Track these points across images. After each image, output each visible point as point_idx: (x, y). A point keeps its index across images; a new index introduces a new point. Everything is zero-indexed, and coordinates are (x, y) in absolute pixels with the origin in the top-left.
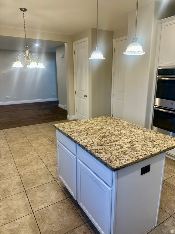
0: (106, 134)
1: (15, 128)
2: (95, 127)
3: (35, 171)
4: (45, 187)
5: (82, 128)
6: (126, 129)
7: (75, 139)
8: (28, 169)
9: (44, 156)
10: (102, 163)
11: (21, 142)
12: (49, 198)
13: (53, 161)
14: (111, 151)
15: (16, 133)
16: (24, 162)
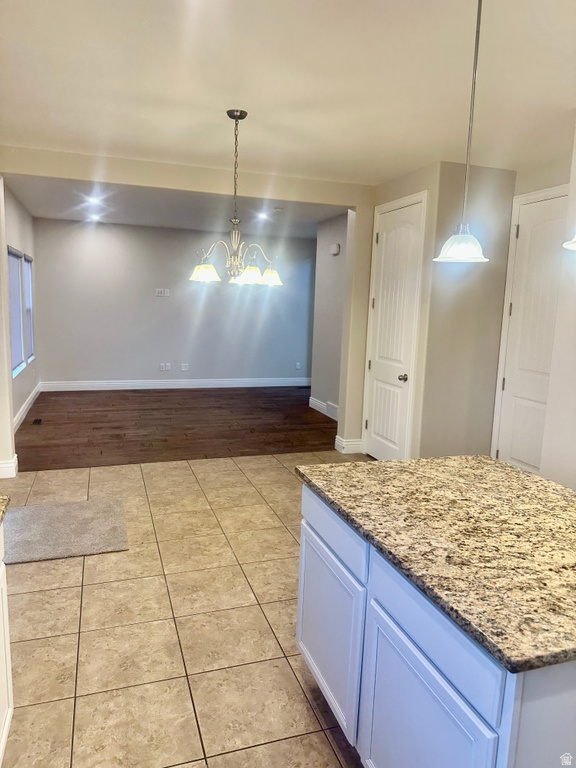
0: (478, 524)
1: (175, 462)
2: (437, 492)
3: (222, 613)
4: (250, 675)
5: (390, 489)
6: (558, 511)
7: (365, 528)
8: (201, 602)
9: (255, 565)
10: (465, 630)
11: (190, 509)
12: (261, 716)
13: (282, 587)
14: (498, 590)
15: (176, 478)
16: (190, 575)
